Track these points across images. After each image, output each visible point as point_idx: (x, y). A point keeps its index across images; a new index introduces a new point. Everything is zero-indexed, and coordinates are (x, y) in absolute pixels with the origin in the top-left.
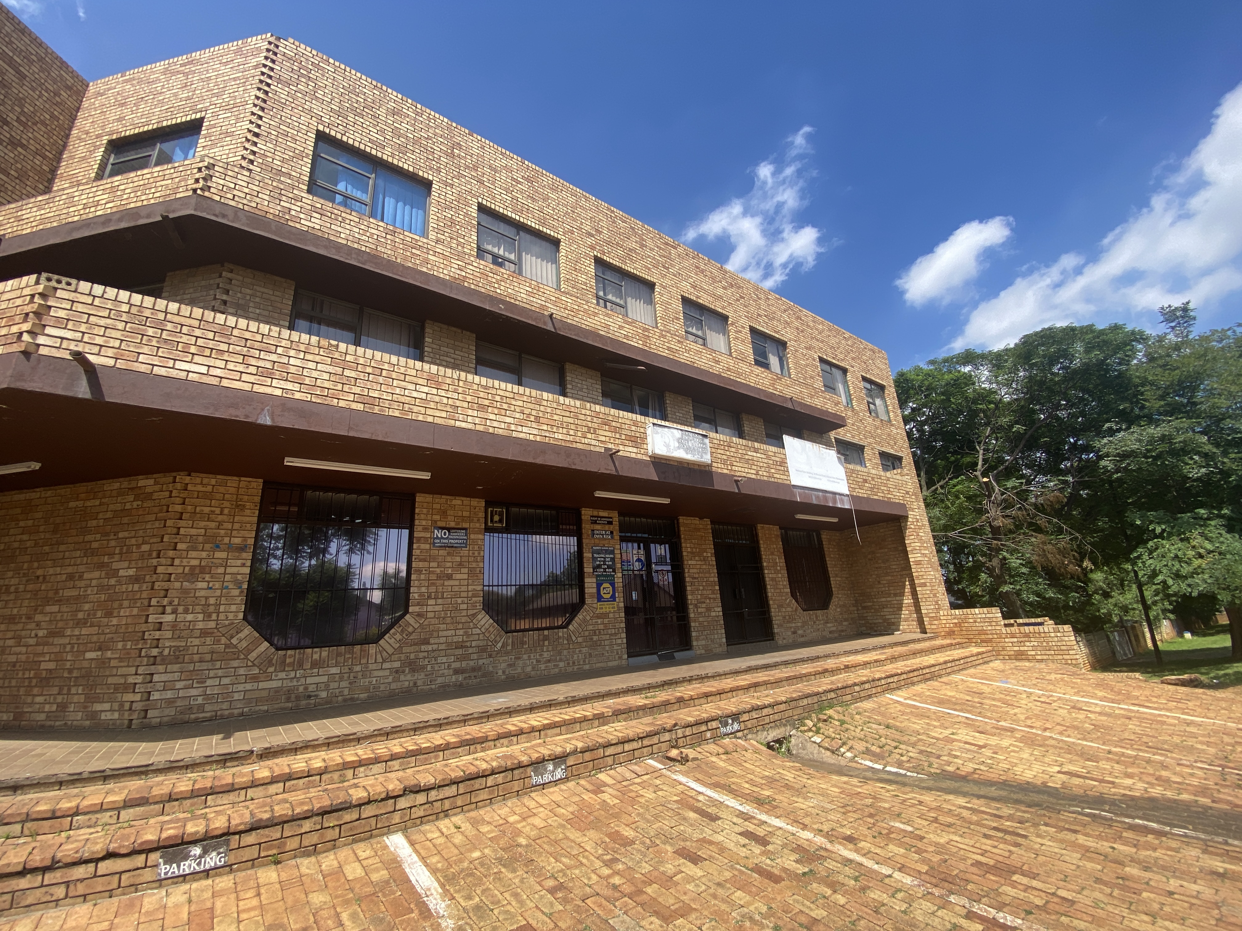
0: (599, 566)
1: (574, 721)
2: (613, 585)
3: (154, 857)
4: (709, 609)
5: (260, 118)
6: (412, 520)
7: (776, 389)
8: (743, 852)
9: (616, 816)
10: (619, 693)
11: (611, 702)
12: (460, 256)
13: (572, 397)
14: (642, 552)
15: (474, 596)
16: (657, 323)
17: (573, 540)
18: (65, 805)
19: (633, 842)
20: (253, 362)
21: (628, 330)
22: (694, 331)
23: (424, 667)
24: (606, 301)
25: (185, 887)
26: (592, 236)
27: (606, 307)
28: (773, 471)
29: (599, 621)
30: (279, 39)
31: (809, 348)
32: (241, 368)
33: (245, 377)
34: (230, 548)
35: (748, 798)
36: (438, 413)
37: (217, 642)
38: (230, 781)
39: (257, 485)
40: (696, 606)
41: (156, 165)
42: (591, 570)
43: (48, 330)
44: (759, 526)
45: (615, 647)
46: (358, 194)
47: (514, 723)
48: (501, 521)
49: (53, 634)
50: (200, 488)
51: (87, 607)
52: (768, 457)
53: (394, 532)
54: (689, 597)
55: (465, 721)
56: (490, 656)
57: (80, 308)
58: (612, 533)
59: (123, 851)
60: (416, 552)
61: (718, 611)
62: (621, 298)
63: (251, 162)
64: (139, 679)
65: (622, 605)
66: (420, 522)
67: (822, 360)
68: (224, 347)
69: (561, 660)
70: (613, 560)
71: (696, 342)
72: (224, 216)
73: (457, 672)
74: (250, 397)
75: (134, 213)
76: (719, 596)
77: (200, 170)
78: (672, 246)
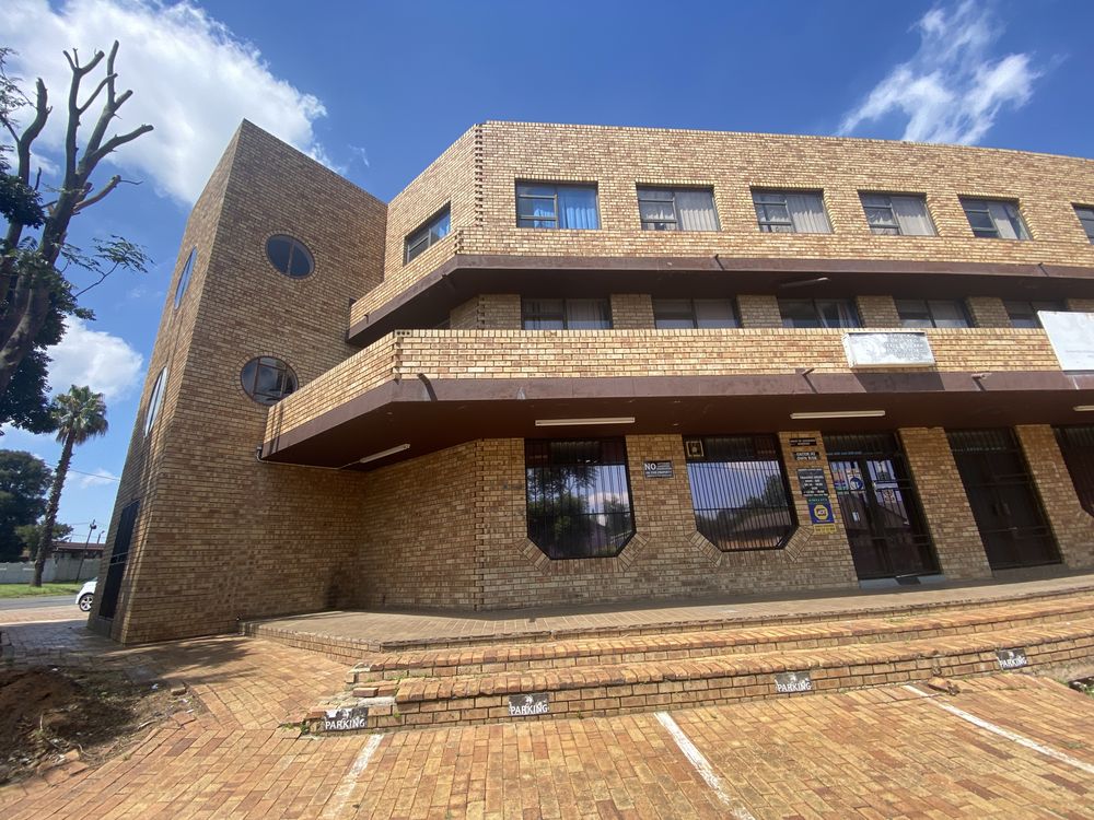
0: (808, 488)
1: (811, 638)
2: (828, 506)
3: (506, 699)
4: (959, 529)
5: (481, 186)
6: (626, 457)
7: (1014, 259)
8: (1050, 796)
9: (879, 736)
10: (857, 615)
11: (848, 622)
12: (629, 233)
13: (750, 327)
14: (857, 470)
15: (687, 519)
16: (832, 229)
17: (775, 465)
18: (453, 658)
19: (902, 765)
20: (508, 358)
21: (800, 245)
22: (882, 222)
23: (656, 578)
24: (769, 225)
25: (526, 724)
26: (745, 168)
27: (770, 231)
28: (1030, 358)
29: (818, 543)
30: (481, 125)
31: (1055, 197)
32: (502, 364)
33: (506, 370)
34: (513, 487)
35: (1050, 739)
36: (634, 368)
37: (515, 553)
38: (541, 652)
39: (520, 442)
40: (939, 526)
41: (432, 244)
42: (800, 493)
43: (404, 364)
44: (1019, 428)
45: (842, 569)
46: (548, 215)
47: (748, 633)
48: (699, 452)
49: (428, 549)
50: (490, 449)
51: (443, 530)
52: (1019, 342)
53: (614, 468)
54: (929, 516)
55: (702, 626)
56: (712, 572)
57: (416, 346)
58: (817, 453)
59: (488, 693)
60: (633, 483)
61: (972, 531)
62: (786, 217)
63: (481, 220)
64: (477, 578)
65: (842, 526)
66: (632, 459)
67: (1077, 207)
68: (491, 352)
69: (782, 579)
70: (823, 481)
71: (886, 234)
72: (474, 263)
73: (684, 584)
74: (511, 383)
75: (428, 279)
76: (971, 513)
77: (456, 237)
78: (837, 145)
